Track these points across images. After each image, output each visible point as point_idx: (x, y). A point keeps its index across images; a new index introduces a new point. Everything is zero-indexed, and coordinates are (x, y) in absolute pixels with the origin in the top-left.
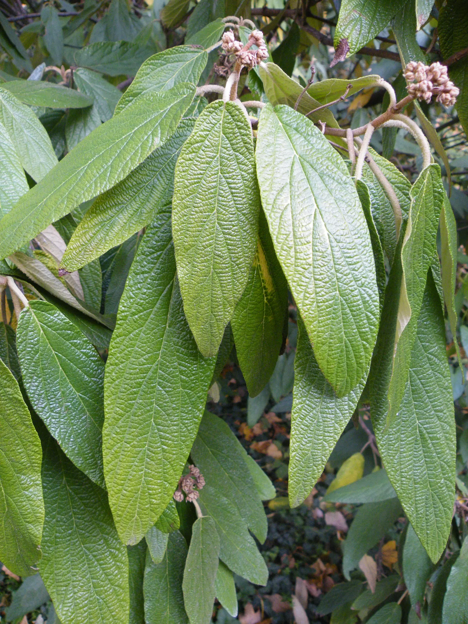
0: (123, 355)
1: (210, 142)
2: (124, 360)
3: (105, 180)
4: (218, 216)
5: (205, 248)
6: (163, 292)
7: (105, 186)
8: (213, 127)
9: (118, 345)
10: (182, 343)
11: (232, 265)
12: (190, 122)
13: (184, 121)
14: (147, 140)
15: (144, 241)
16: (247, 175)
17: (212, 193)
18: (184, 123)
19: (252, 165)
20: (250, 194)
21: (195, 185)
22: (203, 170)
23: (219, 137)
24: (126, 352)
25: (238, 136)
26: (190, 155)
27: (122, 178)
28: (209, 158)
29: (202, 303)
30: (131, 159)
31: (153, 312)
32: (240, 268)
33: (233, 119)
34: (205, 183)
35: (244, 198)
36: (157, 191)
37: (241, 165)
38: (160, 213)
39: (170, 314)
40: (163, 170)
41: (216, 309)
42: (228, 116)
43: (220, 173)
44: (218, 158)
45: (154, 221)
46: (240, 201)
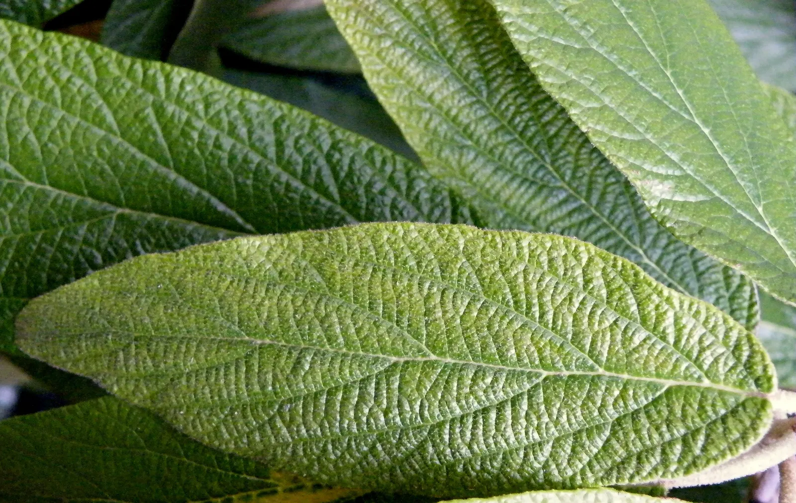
0: (43, 73)
1: (641, 345)
2: (26, 75)
3: (541, 30)
4: (415, 364)
5: (322, 322)
6: (221, 199)
7: (521, 30)
8: (688, 356)
9: (71, 61)
10: (71, 253)
11: (271, 405)
12: (746, 304)
13: (747, 289)
14: (665, 160)
15: (371, 150)
16: (542, 459)
17: (484, 349)
18: (740, 286)
19: (572, 478)
20: (483, 469)
21: (509, 297)
22: (554, 322)
23: (658, 375)
24: (50, 83)
25: (661, 434)
26: (602, 281)
27: (546, 80)
28: (593, 343)
29: (166, 308)
30: (604, 108)
31: (163, 170)
32: (261, 428)
33: (714, 422)
34: (517, 325)
35: (470, 447)
36: (526, 197)
37: (571, 441)
38: (453, 200)
39: (156, 221)
40: (591, 219)
41: (145, 353)
42: (725, 403)
43: (545, 374)
44: (592, 368)
45: (428, 181)
46: (462, 432)
